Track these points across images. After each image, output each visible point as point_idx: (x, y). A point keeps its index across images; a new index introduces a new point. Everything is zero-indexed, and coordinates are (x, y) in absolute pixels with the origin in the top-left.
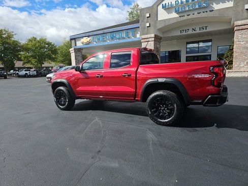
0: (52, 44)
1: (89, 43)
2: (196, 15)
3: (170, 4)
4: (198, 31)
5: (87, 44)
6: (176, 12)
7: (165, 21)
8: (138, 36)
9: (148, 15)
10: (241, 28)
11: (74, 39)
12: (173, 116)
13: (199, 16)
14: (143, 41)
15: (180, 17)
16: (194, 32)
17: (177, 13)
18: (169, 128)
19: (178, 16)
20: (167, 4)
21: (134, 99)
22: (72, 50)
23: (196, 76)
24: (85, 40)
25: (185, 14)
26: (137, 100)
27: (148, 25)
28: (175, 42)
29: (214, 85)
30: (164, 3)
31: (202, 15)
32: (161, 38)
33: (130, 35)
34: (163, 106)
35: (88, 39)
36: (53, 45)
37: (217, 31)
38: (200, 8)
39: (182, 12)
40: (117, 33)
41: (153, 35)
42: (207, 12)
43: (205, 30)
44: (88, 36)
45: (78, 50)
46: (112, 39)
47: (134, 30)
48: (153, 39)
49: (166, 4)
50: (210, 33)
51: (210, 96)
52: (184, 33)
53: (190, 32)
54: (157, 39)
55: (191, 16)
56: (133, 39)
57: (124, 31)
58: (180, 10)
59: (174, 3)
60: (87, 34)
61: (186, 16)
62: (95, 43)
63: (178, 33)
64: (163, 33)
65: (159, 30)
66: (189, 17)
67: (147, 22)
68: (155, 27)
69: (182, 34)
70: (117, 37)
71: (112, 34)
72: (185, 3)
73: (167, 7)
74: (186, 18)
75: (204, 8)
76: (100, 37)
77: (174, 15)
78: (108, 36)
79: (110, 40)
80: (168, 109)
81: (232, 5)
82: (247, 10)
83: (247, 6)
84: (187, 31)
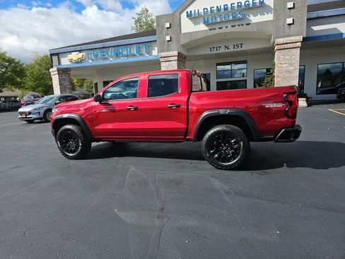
0: (17, 60)
1: (81, 61)
2: (230, 29)
3: (197, 12)
4: (232, 49)
5: (77, 63)
6: (205, 23)
7: (191, 34)
8: (155, 52)
9: (167, 25)
10: (282, 46)
11: (57, 54)
12: (239, 157)
13: (234, 29)
14: (161, 60)
15: (210, 30)
16: (227, 50)
17: (206, 25)
18: (234, 172)
19: (206, 28)
20: (193, 12)
21: (185, 138)
22: (53, 71)
23: (268, 106)
24: (75, 56)
25: (217, 27)
26: (188, 140)
27: (168, 38)
28: (201, 62)
29: (288, 117)
30: (189, 10)
31: (237, 29)
32: (185, 57)
33: (144, 51)
34: (225, 145)
35: (80, 55)
36: (18, 63)
37: (254, 49)
38: (235, 19)
39: (212, 24)
40: (124, 48)
41: (176, 53)
42: (242, 25)
43: (240, 49)
44: (80, 51)
45: (64, 72)
46: (117, 55)
47: (149, 44)
48: (176, 58)
49: (191, 12)
50: (245, 53)
51: (283, 130)
52: (215, 52)
53: (222, 50)
54: (181, 58)
55: (224, 30)
56: (147, 57)
57: (135, 46)
58: (210, 21)
59: (201, 11)
60: (78, 48)
61: (217, 29)
62: (90, 61)
63: (206, 51)
64: (188, 50)
65: (183, 46)
66: (222, 31)
67: (167, 35)
68: (178, 41)
69: (212, 52)
70: (125, 53)
71: (117, 49)
72: (216, 12)
73: (193, 16)
74: (217, 31)
75: (239, 19)
76: (99, 53)
77: (202, 27)
78: (111, 52)
79: (114, 57)
80: (232, 149)
81: (272, 19)
82: (289, 24)
83: (290, 21)
84: (218, 49)
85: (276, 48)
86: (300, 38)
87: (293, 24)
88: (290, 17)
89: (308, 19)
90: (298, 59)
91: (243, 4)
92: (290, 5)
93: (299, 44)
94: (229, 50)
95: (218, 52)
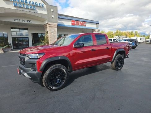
10: (51, 26)
13: (30, 13)
15: (17, 10)
16: (24, 22)
25: (21, 9)
38: (31, 9)
39: (19, 7)
42: (34, 12)
43: (30, 23)
52: (17, 21)
53: (21, 21)
58: (18, 5)
61: (22, 11)
66: (24, 12)
72: (21, 2)
75: (33, 10)
81: (46, 14)
82: (53, 18)
83: (53, 16)
84: (19, 21)
85: (48, 26)
86: (56, 24)
87: (54, 18)
88: (53, 15)
89: (59, 18)
90: (56, 31)
91: (35, 3)
92: (52, 10)
93: (56, 26)
94: (25, 22)
95: (19, 22)
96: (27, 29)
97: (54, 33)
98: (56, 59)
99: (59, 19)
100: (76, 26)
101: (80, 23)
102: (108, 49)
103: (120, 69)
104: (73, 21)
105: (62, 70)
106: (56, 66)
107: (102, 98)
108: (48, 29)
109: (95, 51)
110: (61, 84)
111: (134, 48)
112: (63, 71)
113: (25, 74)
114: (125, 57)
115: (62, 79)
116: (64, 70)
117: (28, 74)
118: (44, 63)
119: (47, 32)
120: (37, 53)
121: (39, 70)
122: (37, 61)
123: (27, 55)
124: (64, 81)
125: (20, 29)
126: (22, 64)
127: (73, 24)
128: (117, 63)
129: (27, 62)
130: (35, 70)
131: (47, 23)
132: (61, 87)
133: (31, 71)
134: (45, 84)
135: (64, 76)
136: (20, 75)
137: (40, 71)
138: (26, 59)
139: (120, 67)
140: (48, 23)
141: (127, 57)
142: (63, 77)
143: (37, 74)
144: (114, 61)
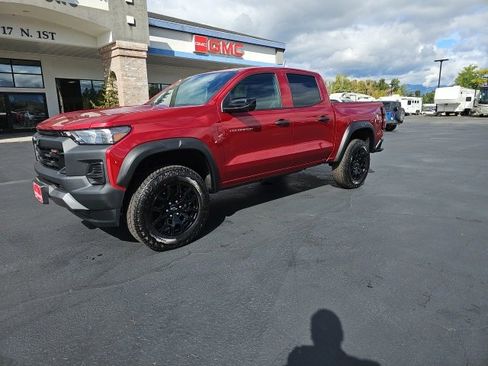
2: (43, 3)
4: (35, 38)
10: (126, 53)
13: (50, 6)
16: (25, 38)
31: (56, 7)
42: (64, 3)
43: (49, 40)
53: (16, 35)
81: (107, 9)
82: (130, 25)
83: (130, 20)
84: (7, 31)
85: (114, 53)
86: (145, 47)
87: (134, 25)
88: (130, 14)
89: (150, 26)
90: (145, 73)
93: (144, 54)
94: (29, 39)
95: (7, 36)
96: (37, 64)
97: (139, 79)
98: (169, 146)
99: (154, 30)
100: (211, 58)
101: (224, 46)
102: (324, 121)
103: (358, 186)
104: (200, 37)
105: (188, 183)
106: (168, 171)
107: (318, 261)
108: (115, 65)
109: (287, 125)
110: (186, 228)
111: (390, 128)
112: (193, 186)
113: (67, 198)
114: (372, 149)
115: (191, 213)
116: (194, 182)
117: (77, 197)
118: (130, 159)
119: (113, 75)
120: (104, 125)
121: (114, 181)
122: (105, 151)
123: (68, 134)
124: (196, 217)
125: (11, 62)
126: (53, 167)
127: (199, 50)
128: (350, 166)
129: (72, 156)
130: (100, 182)
131: (111, 41)
132: (186, 237)
133: (86, 185)
134: (137, 228)
135: (195, 203)
136: (46, 202)
137: (120, 185)
138: (68, 146)
139: (357, 177)
140: (114, 44)
141: (379, 150)
142: (192, 205)
143: (110, 195)
144: (343, 159)
